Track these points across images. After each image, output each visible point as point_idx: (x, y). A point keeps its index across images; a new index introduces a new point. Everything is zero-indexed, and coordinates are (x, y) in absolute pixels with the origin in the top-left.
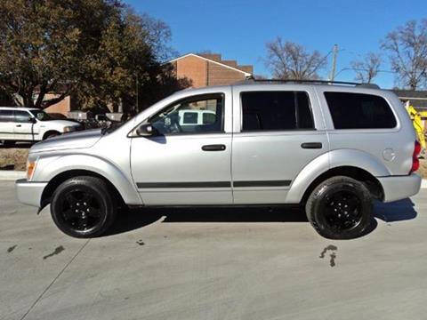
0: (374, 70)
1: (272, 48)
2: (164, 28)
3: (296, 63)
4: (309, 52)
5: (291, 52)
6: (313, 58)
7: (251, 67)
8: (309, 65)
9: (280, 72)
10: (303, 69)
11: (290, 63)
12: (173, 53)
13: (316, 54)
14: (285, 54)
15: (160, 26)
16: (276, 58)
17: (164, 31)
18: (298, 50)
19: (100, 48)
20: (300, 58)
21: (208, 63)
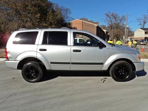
0: (146, 21)
1: (107, 15)
2: (69, 10)
3: (116, 20)
4: (121, 16)
5: (114, 16)
6: (122, 18)
7: (98, 22)
8: (121, 20)
9: (110, 24)
10: (118, 22)
11: (113, 20)
12: (72, 19)
13: (123, 16)
14: (112, 17)
15: (67, 10)
16: (108, 19)
17: (69, 11)
18: (116, 15)
19: (47, 19)
20: (117, 18)
21: (83, 22)
